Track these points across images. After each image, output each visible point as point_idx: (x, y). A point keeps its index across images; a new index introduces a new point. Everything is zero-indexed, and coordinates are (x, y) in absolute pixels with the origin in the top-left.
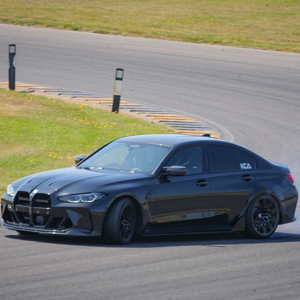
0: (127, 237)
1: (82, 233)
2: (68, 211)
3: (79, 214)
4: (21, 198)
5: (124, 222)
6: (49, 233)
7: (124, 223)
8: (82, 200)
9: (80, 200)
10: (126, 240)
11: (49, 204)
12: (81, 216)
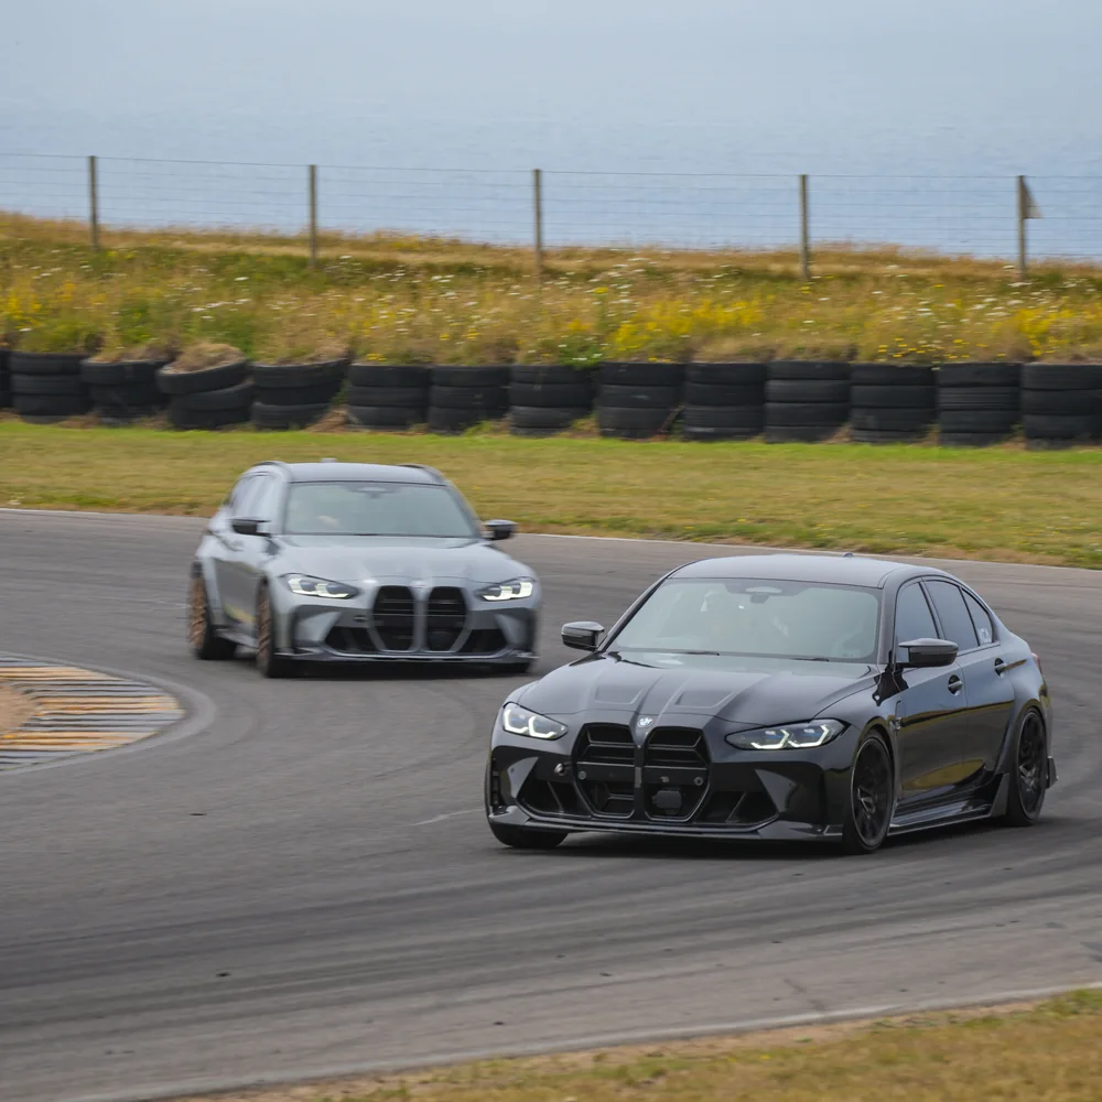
0: (874, 835)
1: (797, 832)
2: (759, 772)
3: (790, 781)
4: (593, 744)
5: (862, 792)
6: (705, 836)
7: (862, 796)
8: (790, 742)
9: (783, 741)
10: (873, 842)
11: (699, 755)
12: (794, 784)
